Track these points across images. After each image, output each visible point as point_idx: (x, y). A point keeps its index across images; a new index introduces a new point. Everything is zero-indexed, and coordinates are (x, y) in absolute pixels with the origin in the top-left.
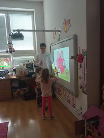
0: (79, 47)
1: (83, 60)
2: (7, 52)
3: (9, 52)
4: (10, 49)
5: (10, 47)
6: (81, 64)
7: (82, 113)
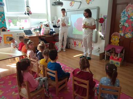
0: (101, 14)
1: (104, 22)
2: (25, 14)
3: (27, 14)
4: (28, 11)
5: (28, 9)
7: (99, 51)
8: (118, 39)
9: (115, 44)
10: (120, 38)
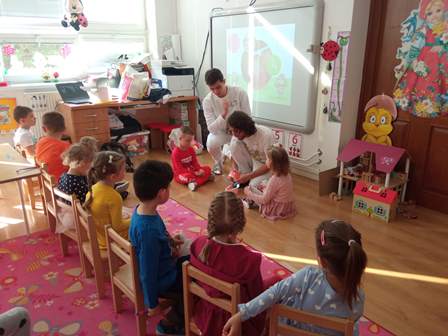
0: (330, 28)
1: (339, 55)
4: (74, 14)
5: (74, 8)
6: (332, 62)
7: (321, 161)
9: (377, 138)
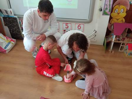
7: (96, 35)
8: (125, 10)
9: (118, 20)
10: (128, 9)
